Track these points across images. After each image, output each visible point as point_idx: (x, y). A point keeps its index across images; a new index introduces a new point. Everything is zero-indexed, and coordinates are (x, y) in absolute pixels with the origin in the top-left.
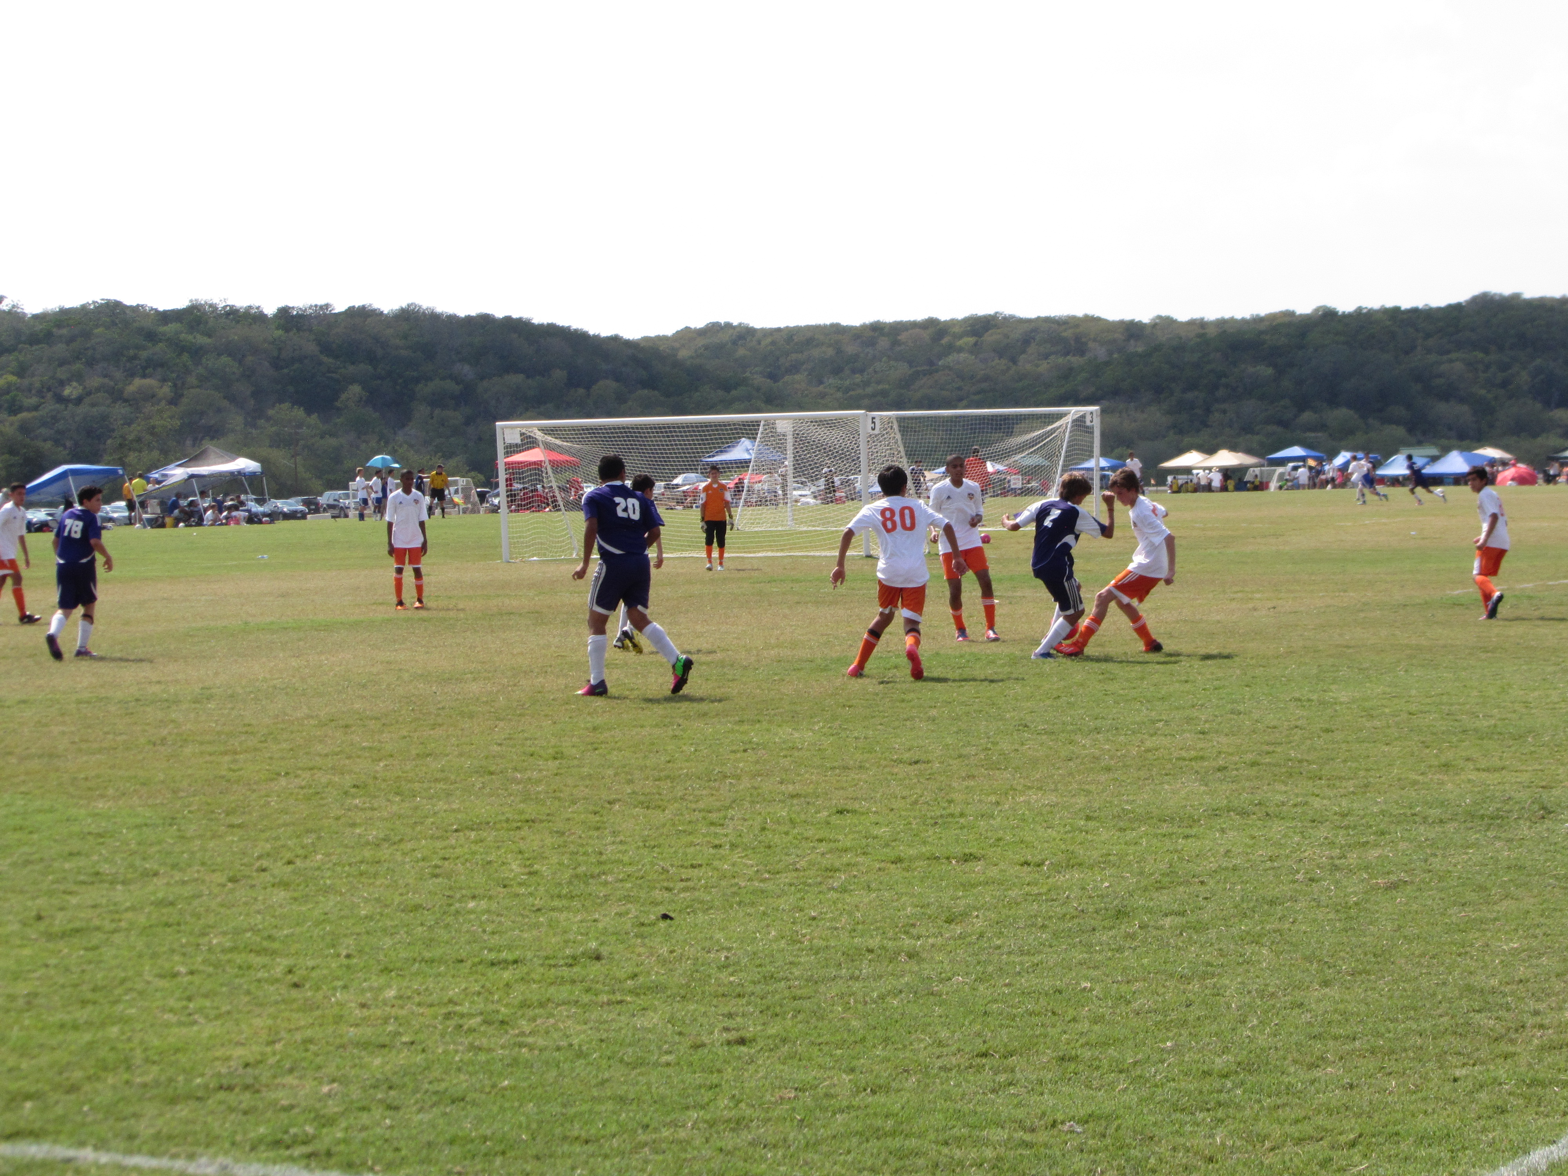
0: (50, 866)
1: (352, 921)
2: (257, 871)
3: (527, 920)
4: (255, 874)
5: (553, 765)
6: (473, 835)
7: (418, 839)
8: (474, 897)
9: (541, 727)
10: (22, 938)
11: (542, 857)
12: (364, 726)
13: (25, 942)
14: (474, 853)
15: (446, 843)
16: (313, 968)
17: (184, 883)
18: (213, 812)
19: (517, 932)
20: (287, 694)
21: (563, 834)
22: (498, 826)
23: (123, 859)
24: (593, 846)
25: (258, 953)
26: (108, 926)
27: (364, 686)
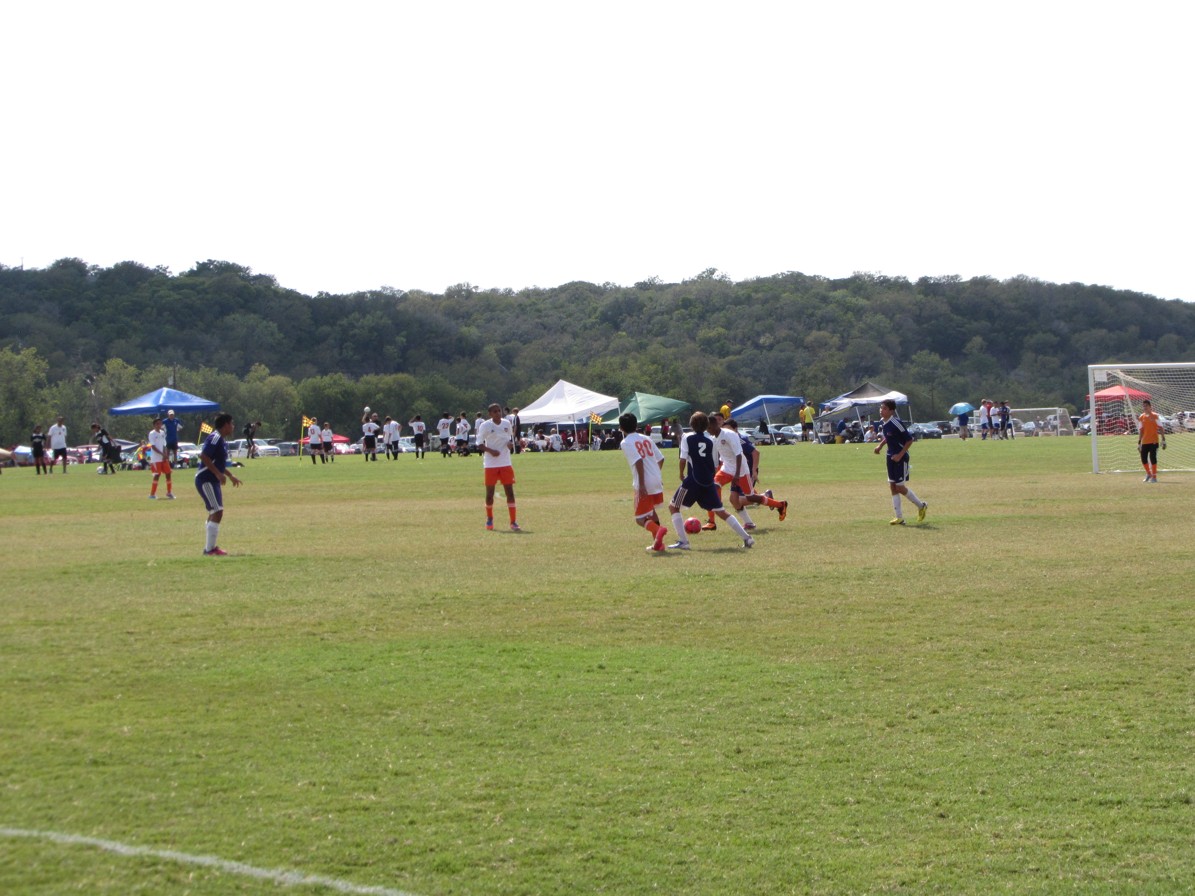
0: (748, 709)
1: (985, 763)
2: (909, 718)
3: (1127, 767)
4: (907, 720)
5: (1141, 637)
6: (1080, 693)
7: (1037, 696)
8: (1083, 746)
9: (1130, 606)
10: (725, 768)
11: (1137, 714)
12: (991, 601)
13: (728, 771)
14: (1082, 709)
15: (1059, 699)
16: (956, 802)
17: (852, 726)
18: (874, 668)
19: (1119, 777)
20: (930, 575)
21: (1152, 695)
22: (1100, 686)
23: (804, 704)
24: (1178, 706)
25: (911, 787)
26: (793, 760)
27: (990, 570)
